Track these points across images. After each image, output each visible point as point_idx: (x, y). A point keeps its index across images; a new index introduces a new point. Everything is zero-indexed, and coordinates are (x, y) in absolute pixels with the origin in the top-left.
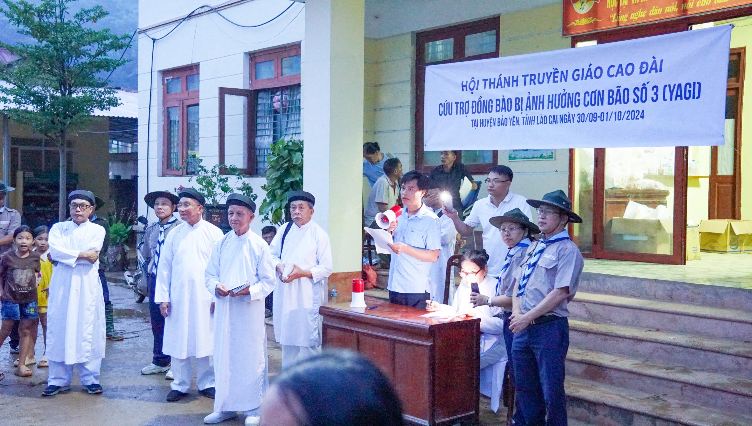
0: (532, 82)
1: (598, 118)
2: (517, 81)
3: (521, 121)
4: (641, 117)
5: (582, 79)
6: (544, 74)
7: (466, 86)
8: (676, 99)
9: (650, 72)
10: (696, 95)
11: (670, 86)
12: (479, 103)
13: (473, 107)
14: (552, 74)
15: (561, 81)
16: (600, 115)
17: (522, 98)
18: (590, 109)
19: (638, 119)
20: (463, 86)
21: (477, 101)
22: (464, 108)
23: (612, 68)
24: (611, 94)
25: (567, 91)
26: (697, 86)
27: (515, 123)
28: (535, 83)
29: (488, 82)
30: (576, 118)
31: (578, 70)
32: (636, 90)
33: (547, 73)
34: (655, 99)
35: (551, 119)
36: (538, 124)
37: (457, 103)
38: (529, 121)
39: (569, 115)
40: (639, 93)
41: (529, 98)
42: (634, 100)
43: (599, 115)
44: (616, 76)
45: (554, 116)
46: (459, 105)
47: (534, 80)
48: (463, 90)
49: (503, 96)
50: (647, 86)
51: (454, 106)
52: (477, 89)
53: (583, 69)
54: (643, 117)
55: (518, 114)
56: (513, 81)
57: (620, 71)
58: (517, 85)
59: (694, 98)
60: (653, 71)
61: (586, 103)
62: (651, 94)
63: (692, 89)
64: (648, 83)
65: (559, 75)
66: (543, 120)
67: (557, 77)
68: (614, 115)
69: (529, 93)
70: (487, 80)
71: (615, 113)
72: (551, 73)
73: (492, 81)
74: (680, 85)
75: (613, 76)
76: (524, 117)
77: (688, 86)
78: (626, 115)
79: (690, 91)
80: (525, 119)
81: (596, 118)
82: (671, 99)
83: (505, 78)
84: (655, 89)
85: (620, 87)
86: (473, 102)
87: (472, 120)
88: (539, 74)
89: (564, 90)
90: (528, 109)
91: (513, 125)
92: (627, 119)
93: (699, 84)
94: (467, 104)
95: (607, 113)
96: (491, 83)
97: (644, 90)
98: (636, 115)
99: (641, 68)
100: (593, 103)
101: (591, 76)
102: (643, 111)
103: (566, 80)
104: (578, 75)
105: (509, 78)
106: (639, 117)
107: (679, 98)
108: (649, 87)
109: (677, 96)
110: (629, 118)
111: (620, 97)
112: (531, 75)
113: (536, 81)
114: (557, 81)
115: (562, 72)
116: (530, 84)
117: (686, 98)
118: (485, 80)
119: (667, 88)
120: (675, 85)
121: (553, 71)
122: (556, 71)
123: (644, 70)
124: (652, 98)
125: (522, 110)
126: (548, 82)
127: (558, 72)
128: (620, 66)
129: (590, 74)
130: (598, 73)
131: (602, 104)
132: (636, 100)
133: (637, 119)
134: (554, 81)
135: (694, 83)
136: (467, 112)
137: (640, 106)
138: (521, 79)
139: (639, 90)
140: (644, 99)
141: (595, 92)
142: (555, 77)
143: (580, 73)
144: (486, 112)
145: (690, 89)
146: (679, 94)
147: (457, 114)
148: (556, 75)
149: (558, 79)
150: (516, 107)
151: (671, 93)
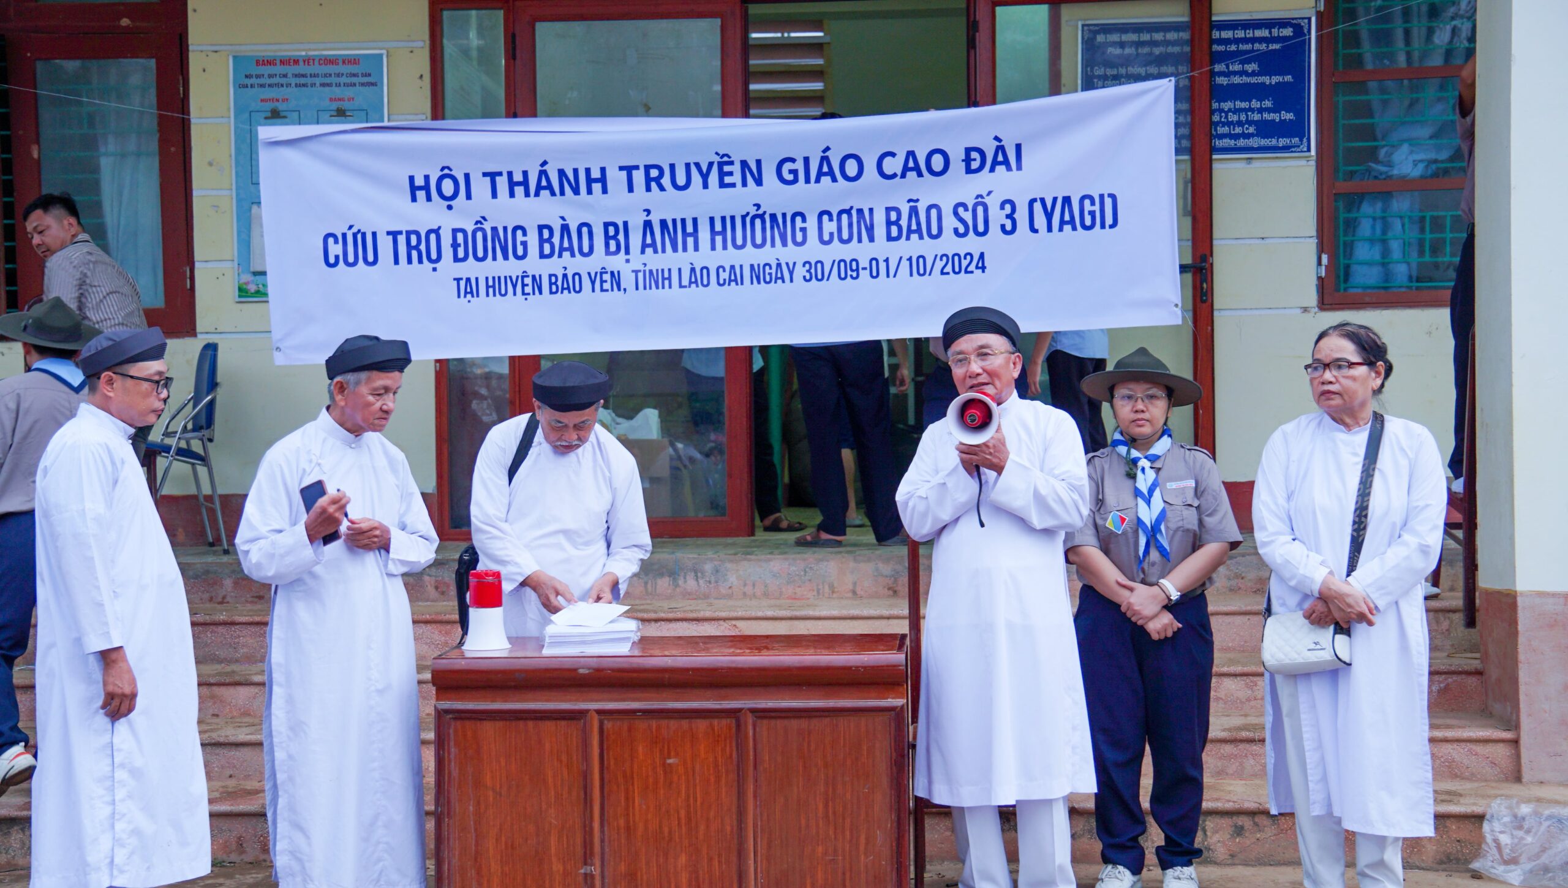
0: (653, 185)
1: (861, 271)
2: (603, 180)
3: (627, 280)
4: (977, 267)
5: (808, 181)
6: (688, 165)
7: (426, 188)
8: (1061, 229)
9: (992, 170)
10: (1109, 220)
11: (1043, 200)
12: (479, 235)
13: (455, 246)
14: (715, 168)
15: (744, 184)
16: (868, 266)
17: (626, 224)
18: (837, 251)
19: (972, 272)
20: (414, 189)
21: (470, 228)
22: (423, 247)
23: (887, 161)
24: (893, 216)
25: (768, 208)
26: (1108, 202)
27: (607, 286)
28: (662, 188)
29: (502, 183)
30: (800, 272)
31: (793, 160)
32: (961, 210)
33: (697, 165)
34: (1009, 227)
35: (724, 276)
36: (681, 286)
37: (394, 234)
38: (657, 279)
39: (779, 265)
40: (968, 216)
41: (648, 225)
42: (956, 230)
43: (864, 263)
44: (903, 176)
45: (732, 267)
46: (402, 239)
47: (658, 180)
48: (414, 199)
49: (563, 218)
50: (987, 200)
51: (385, 245)
52: (469, 197)
53: (806, 160)
54: (983, 268)
55: (617, 262)
56: (590, 181)
57: (912, 166)
58: (605, 191)
59: (1103, 226)
60: (1000, 169)
61: (826, 237)
62: (997, 217)
63: (1097, 208)
64: (989, 193)
65: (736, 168)
66: (698, 277)
67: (731, 174)
68: (905, 264)
69: (648, 212)
70: (500, 174)
71: (910, 259)
72: (711, 164)
73: (517, 177)
74: (1067, 200)
75: (894, 176)
76: (636, 272)
77: (1087, 202)
78: (939, 264)
79: (1092, 214)
80: (641, 275)
81: (857, 270)
82: (1050, 229)
83: (562, 173)
84: (1008, 207)
85: (917, 201)
86: (455, 231)
87: (458, 280)
88: (672, 167)
89: (758, 206)
90: (649, 251)
91: (602, 290)
92: (942, 273)
93: (1113, 197)
94: (433, 237)
95: (887, 260)
96: (512, 184)
97: (980, 209)
98: (965, 263)
99: (968, 160)
100: (845, 236)
101: (831, 173)
102: (982, 256)
103: (759, 182)
104: (794, 172)
105: (576, 171)
106: (972, 268)
107: (1067, 228)
108: (993, 203)
109: (1062, 223)
110: (949, 269)
111: (919, 224)
112: (648, 168)
113: (666, 181)
114: (733, 185)
115: (744, 164)
116: (648, 189)
117: (1085, 227)
118: (492, 176)
119: (1038, 206)
120: (1055, 199)
121: (717, 159)
122: (726, 159)
123: (975, 165)
124: (1003, 227)
125: (627, 252)
126: (705, 186)
127: (731, 163)
128: (911, 154)
129: (826, 170)
130: (852, 168)
131: (871, 239)
132: (962, 230)
133: (966, 272)
134: (722, 185)
135: (1102, 196)
136: (434, 256)
137: (972, 244)
138: (618, 178)
139: (966, 209)
140: (981, 229)
141: (848, 212)
142: (722, 174)
143: (799, 166)
144: (506, 257)
145: (1092, 208)
146: (1067, 218)
147: (396, 262)
148: (726, 168)
149: (737, 178)
150: (607, 245)
151: (1049, 216)
